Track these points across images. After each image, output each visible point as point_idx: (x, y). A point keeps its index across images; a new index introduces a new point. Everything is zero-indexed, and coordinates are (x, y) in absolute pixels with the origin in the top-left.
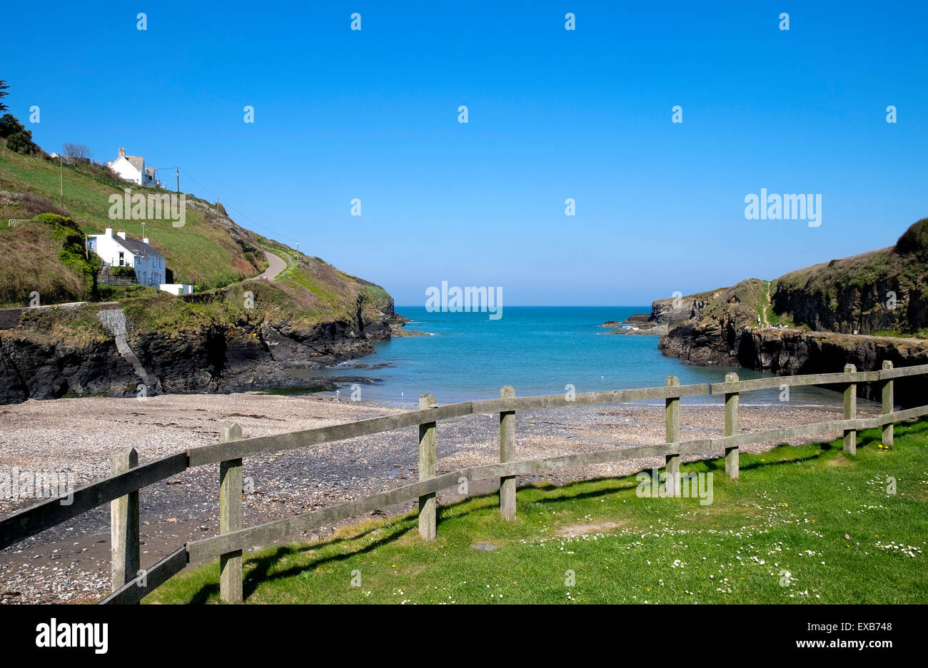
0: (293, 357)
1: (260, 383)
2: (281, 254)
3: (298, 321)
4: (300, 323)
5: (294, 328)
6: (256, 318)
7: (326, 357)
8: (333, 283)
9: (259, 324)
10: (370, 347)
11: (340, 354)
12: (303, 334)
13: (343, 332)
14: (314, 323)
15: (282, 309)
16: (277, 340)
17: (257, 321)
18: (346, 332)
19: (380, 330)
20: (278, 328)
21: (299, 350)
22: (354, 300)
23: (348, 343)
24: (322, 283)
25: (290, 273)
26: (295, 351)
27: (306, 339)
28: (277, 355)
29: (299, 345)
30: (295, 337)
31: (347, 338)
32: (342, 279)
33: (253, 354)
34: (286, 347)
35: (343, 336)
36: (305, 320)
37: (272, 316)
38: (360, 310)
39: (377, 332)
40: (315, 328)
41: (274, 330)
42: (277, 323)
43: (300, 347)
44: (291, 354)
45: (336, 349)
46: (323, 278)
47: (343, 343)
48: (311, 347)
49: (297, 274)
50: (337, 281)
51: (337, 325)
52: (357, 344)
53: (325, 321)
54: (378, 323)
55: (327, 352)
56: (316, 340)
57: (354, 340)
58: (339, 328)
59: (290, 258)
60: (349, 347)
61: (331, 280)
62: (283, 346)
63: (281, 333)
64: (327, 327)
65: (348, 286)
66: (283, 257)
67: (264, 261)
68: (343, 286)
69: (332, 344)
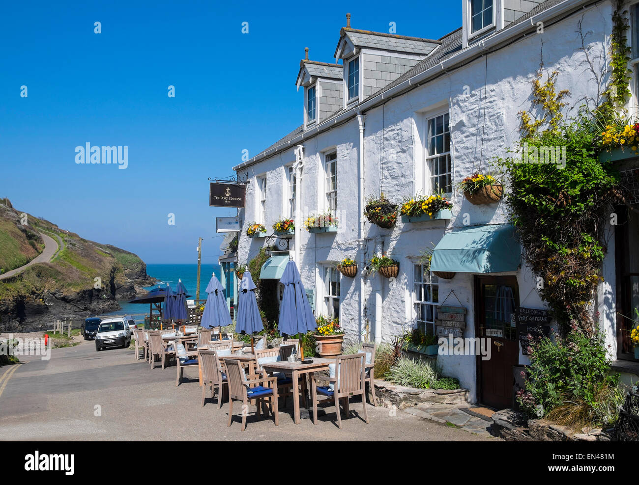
0: (63, 312)
1: (46, 327)
2: (54, 237)
3: (67, 289)
4: (69, 290)
5: (64, 294)
6: (41, 289)
7: (85, 312)
8: (93, 259)
9: (42, 293)
10: (117, 305)
11: (95, 310)
12: (70, 298)
13: (98, 295)
14: (78, 291)
15: (57, 282)
16: (53, 302)
17: (41, 291)
18: (100, 295)
19: (128, 292)
20: (54, 294)
21: (67, 308)
22: (108, 272)
23: (101, 302)
24: (85, 260)
25: (61, 254)
26: (65, 308)
27: (72, 301)
28: (54, 311)
29: (67, 305)
30: (65, 300)
31: (101, 299)
32: (100, 255)
33: (41, 311)
34: (59, 306)
35: (98, 298)
36: (72, 289)
37: (50, 286)
38: (113, 278)
39: (125, 294)
40: (78, 294)
41: (51, 295)
42: (53, 291)
43: (68, 306)
44: (63, 311)
45: (92, 307)
46: (86, 256)
47: (98, 303)
48: (75, 306)
49: (67, 255)
50: (96, 257)
51: (93, 291)
52: (108, 303)
53: (85, 288)
54: (126, 287)
55: (86, 309)
56: (80, 301)
57: (105, 300)
58: (95, 293)
59: (61, 240)
60: (101, 305)
61: (92, 257)
62: (57, 305)
63: (56, 297)
64: (87, 293)
65: (105, 261)
66: (56, 239)
67: (41, 244)
68: (101, 261)
69: (90, 303)
